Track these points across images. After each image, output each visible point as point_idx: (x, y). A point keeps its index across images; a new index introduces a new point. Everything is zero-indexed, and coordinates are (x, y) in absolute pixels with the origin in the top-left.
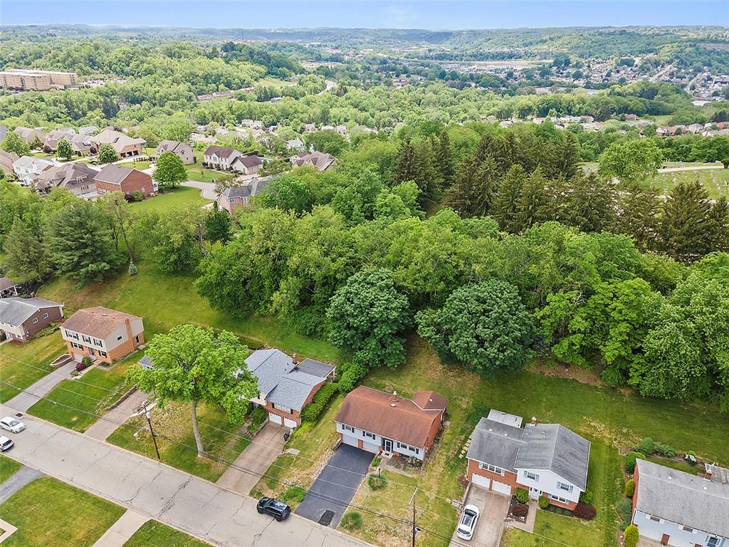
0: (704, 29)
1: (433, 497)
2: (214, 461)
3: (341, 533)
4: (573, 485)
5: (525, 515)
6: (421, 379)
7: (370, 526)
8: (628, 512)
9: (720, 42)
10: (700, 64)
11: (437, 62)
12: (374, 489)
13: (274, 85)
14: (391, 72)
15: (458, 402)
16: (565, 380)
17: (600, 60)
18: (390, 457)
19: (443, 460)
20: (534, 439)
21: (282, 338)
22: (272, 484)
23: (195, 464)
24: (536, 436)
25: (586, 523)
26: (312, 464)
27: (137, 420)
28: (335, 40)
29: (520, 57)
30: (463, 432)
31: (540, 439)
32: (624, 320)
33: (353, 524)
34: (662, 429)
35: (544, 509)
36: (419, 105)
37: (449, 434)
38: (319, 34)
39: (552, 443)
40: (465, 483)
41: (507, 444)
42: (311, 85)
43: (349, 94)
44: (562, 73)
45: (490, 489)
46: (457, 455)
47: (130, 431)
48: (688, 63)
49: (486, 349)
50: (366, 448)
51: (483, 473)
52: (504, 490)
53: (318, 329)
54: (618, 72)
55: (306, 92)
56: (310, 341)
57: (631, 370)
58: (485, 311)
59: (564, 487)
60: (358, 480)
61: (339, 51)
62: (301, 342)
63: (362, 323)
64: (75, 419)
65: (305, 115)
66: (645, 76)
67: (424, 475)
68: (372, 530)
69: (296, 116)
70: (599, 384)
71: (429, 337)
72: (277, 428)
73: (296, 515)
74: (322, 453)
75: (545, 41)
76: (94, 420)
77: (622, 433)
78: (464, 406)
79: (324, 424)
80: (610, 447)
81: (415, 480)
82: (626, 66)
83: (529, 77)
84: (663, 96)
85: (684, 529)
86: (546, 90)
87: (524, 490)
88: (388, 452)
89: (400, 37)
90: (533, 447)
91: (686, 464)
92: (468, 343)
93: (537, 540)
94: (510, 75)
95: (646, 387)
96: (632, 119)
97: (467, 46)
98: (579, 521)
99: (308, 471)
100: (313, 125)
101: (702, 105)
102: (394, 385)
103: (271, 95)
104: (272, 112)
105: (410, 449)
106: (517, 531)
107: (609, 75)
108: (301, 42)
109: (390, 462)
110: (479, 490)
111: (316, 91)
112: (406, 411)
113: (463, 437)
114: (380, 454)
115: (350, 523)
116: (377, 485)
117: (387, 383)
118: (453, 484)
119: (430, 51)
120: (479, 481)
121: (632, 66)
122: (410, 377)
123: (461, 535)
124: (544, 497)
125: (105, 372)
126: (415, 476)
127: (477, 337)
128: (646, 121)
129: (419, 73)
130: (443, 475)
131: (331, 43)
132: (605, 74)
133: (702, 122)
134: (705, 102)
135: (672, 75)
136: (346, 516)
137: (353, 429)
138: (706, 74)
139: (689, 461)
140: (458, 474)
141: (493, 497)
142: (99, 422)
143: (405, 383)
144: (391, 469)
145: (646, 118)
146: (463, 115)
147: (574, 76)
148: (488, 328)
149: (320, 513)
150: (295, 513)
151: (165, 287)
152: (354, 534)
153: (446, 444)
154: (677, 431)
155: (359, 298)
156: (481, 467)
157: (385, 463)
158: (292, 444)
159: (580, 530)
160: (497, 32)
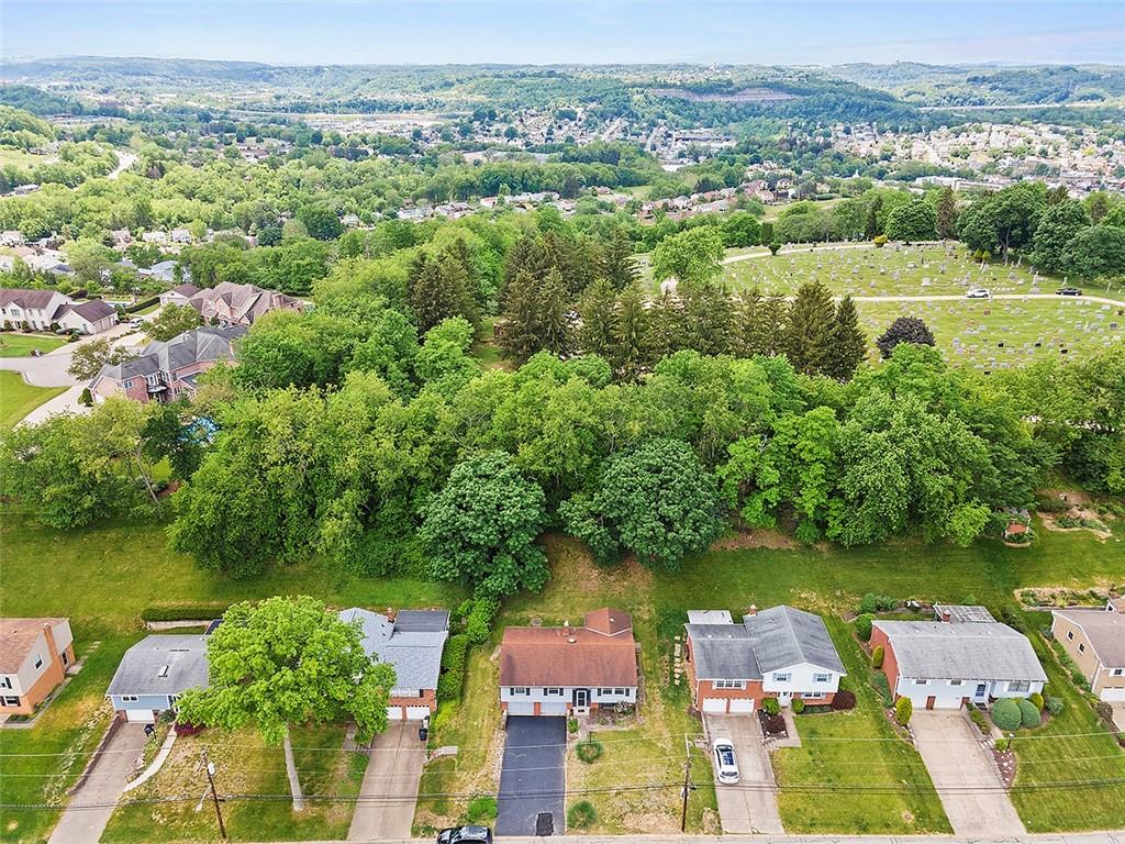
0: (646, 70)
1: (670, 746)
2: (326, 807)
3: (574, 837)
4: (831, 672)
5: (784, 729)
6: (574, 597)
7: (609, 812)
8: (885, 686)
9: (670, 87)
10: (653, 117)
11: (294, 117)
12: (590, 762)
13: (12, 162)
14: (227, 135)
15: (637, 614)
16: (753, 550)
17: (534, 112)
18: (587, 712)
19: (657, 694)
20: (764, 632)
21: (338, 589)
22: (441, 807)
23: (295, 824)
24: (766, 627)
25: (850, 713)
26: (484, 759)
27: (143, 792)
28: (97, 78)
29: (423, 108)
30: (663, 651)
31: (772, 630)
32: (817, 460)
33: (585, 816)
34: (875, 579)
35: (801, 713)
36: (298, 187)
37: (646, 659)
38: (59, 67)
39: (789, 629)
40: (698, 715)
41: (737, 648)
42: (90, 161)
43: (170, 175)
44: (488, 131)
45: (728, 712)
46: (672, 683)
47: (140, 814)
48: (640, 115)
49: (677, 533)
50: (546, 712)
51: (717, 695)
52: (745, 706)
53: (400, 562)
54: (560, 127)
55: (84, 174)
56: (387, 584)
57: (829, 519)
58: (665, 482)
59: (821, 679)
60: (558, 760)
61: (112, 98)
62: (374, 588)
63: (491, 537)
64: (13, 826)
65: (103, 215)
66: (594, 134)
67: (643, 720)
68: (613, 817)
69: (86, 217)
70: (791, 545)
71: (590, 535)
72: (398, 726)
73: (499, 838)
74: (490, 739)
75: (452, 85)
76: (54, 815)
77: (837, 597)
78: (646, 617)
79: (472, 697)
80: (831, 617)
81: (636, 732)
82: (567, 120)
83: (446, 137)
84: (627, 159)
85: (953, 683)
86: (479, 156)
87: (772, 698)
88: (581, 708)
89: (218, 75)
90: (766, 641)
91: (909, 612)
92: (653, 530)
93: (811, 753)
94: (417, 135)
95: (851, 535)
96: (605, 193)
97: (336, 91)
98: (842, 713)
99: (484, 771)
100: (125, 232)
101: (675, 170)
102: (541, 614)
103: (13, 181)
104: (34, 214)
105: (616, 693)
106: (786, 750)
107: (550, 132)
108: (27, 81)
109: (591, 720)
110: (714, 717)
111: (103, 171)
112: (591, 643)
113: (667, 657)
114: (572, 714)
115: (581, 819)
116: (590, 753)
117: (530, 614)
118: (686, 721)
119: (278, 98)
120: (712, 706)
121: (575, 119)
122: (558, 598)
123: (728, 780)
124: (796, 699)
125: (29, 732)
126: (633, 727)
127: (662, 518)
128: (623, 195)
129: (276, 136)
130: (666, 713)
131: (90, 83)
132: (545, 130)
133: (687, 194)
134: (678, 166)
135: (625, 130)
136: (571, 813)
137: (528, 689)
138: (662, 129)
139: (912, 606)
140: (685, 706)
141: (735, 721)
142: (66, 817)
143: (556, 607)
144: (596, 728)
145: (620, 191)
146: (378, 201)
147: (507, 135)
148: (673, 504)
149: (531, 821)
150: (496, 835)
151: (71, 555)
152: (592, 831)
153: (651, 672)
154: (888, 578)
155: (479, 501)
156: (715, 687)
157: (584, 724)
158: (438, 740)
159: (848, 725)
160: (376, 70)
